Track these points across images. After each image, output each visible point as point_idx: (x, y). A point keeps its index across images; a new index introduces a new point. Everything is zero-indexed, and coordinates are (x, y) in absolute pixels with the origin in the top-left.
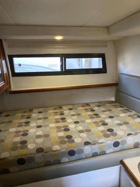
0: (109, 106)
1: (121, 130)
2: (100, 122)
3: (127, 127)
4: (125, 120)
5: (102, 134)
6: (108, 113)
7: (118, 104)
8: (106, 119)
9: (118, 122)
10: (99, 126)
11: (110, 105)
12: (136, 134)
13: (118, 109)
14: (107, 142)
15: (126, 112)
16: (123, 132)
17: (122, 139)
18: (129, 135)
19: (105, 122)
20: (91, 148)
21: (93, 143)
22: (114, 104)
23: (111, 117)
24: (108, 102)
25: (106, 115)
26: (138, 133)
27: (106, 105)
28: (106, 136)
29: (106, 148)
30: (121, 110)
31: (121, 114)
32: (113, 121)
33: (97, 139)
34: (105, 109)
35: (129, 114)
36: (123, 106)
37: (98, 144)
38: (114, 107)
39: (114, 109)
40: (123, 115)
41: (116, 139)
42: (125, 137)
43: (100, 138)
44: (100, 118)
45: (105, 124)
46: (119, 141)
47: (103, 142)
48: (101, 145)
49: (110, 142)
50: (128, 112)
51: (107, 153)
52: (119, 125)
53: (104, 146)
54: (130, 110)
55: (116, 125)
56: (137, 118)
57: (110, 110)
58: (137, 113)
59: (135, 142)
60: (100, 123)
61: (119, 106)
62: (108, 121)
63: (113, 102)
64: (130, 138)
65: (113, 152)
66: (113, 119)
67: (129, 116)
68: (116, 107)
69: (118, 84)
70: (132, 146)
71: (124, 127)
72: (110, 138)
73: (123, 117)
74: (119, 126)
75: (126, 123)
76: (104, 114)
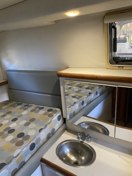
0: (6, 108)
1: (31, 129)
2: (5, 130)
3: (35, 123)
4: (30, 117)
5: (14, 145)
6: (8, 116)
7: (14, 102)
8: (10, 124)
9: (24, 122)
10: (6, 136)
11: (6, 106)
12: (46, 126)
13: (16, 108)
14: (23, 150)
15: (26, 108)
16: (34, 131)
17: (36, 138)
18: (40, 130)
19: (11, 129)
20: (8, 169)
21: (8, 161)
22: (10, 104)
23: (14, 120)
24: (2, 104)
25: (7, 119)
26: (47, 125)
27: (2, 108)
28: (19, 144)
29: (24, 157)
30: (21, 108)
31: (22, 112)
32: (18, 124)
33: (11, 154)
34: (3, 113)
35: (30, 109)
36: (20, 103)
37: (14, 159)
38: (12, 107)
39: (13, 110)
40: (25, 113)
41: (31, 142)
42: (38, 135)
43: (14, 150)
44: (3, 125)
45: (11, 131)
46: (34, 142)
47: (19, 153)
48: (17, 158)
49: (26, 148)
50: (29, 108)
51: (26, 161)
52: (27, 124)
53: (22, 156)
54: (30, 105)
55: (24, 126)
56: (40, 111)
57: (9, 113)
58: (37, 106)
59: (47, 134)
60: (6, 132)
61: (17, 105)
62: (13, 125)
63: (7, 101)
64: (42, 133)
65: (31, 156)
66: (17, 121)
67: (32, 111)
68: (13, 106)
69: (8, 82)
70: (46, 139)
71: (32, 125)
72: (24, 145)
73: (26, 114)
74: (27, 127)
75: (33, 120)
76: (5, 120)
